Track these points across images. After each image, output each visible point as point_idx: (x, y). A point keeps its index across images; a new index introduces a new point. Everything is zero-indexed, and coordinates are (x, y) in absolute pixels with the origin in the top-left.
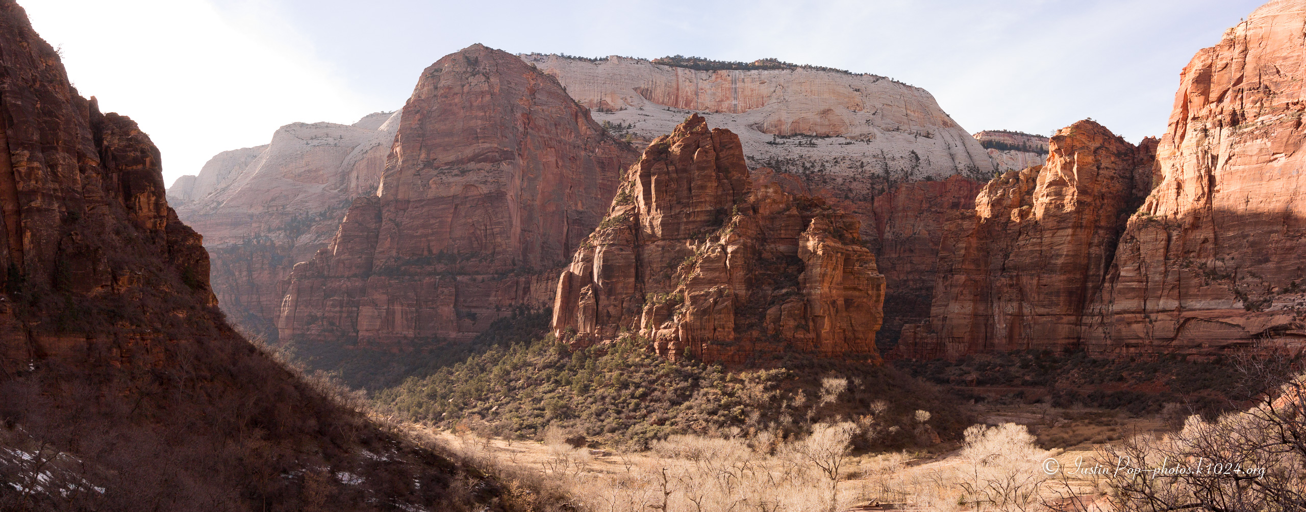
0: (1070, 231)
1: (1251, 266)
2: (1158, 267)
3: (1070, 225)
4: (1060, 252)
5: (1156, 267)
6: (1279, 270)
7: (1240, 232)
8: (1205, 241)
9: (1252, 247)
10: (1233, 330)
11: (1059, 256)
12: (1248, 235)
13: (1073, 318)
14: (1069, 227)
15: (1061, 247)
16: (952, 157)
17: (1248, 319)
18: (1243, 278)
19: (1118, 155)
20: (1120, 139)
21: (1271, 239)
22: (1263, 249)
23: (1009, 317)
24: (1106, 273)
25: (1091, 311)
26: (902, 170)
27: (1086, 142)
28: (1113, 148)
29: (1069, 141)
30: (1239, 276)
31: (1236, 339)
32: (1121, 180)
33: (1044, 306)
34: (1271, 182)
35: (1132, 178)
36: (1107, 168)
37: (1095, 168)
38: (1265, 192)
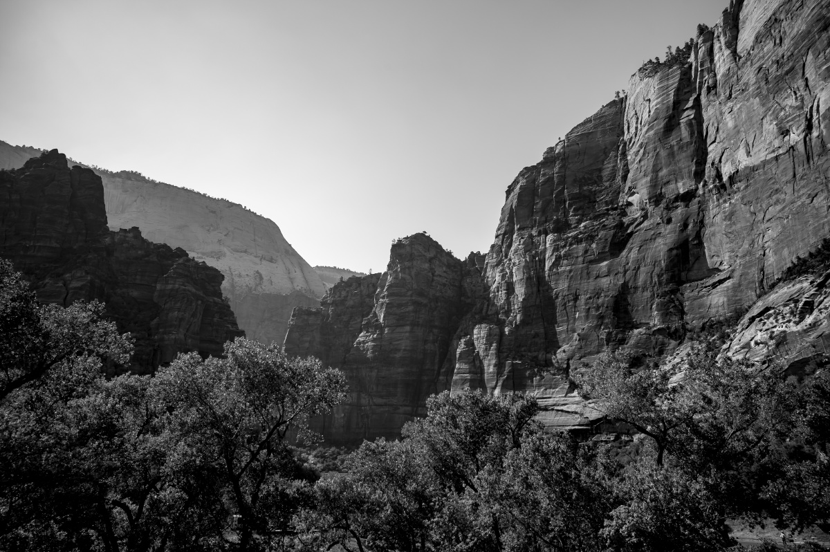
0: (408, 328)
3: (408, 323)
4: (398, 347)
8: (536, 335)
10: (569, 417)
11: (398, 350)
13: (409, 409)
14: (407, 325)
15: (399, 342)
16: (292, 280)
17: (585, 406)
18: (576, 369)
19: (449, 266)
20: (449, 254)
23: (347, 407)
24: (440, 368)
26: (247, 286)
27: (423, 252)
28: (445, 260)
29: (408, 249)
31: (574, 426)
32: (451, 287)
33: (382, 397)
34: (598, 279)
35: (461, 287)
36: (440, 276)
37: (430, 274)
38: (593, 288)
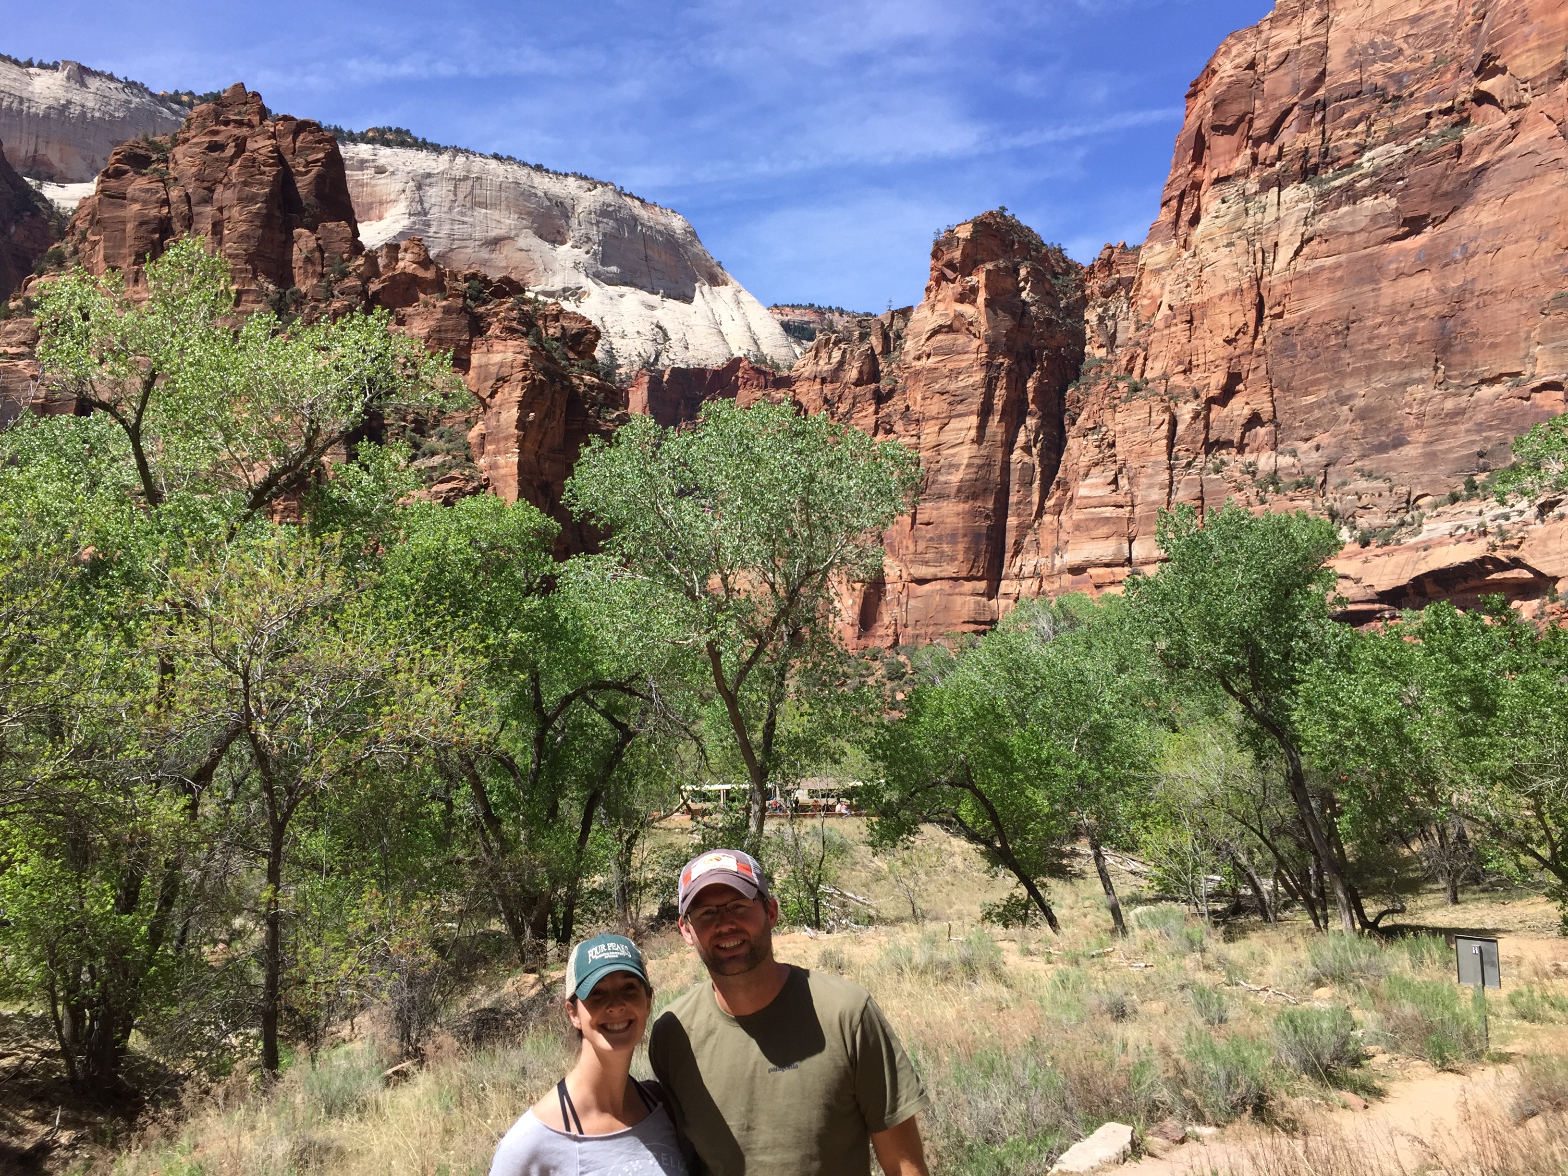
0: (972, 420)
1: (1362, 457)
2: (1157, 473)
3: (972, 408)
4: (955, 461)
5: (1151, 476)
6: (1431, 458)
7: (1332, 392)
9: (1362, 419)
11: (952, 467)
12: (1350, 397)
13: (982, 585)
15: (956, 450)
16: (726, 337)
18: (1344, 484)
21: (1408, 398)
22: (1389, 420)
24: (1044, 497)
25: (1016, 570)
26: (639, 355)
27: (999, 253)
28: (1048, 266)
29: (968, 249)
30: (1333, 480)
32: (1064, 326)
33: (926, 563)
34: (1401, 281)
36: (1040, 303)
37: (1018, 302)
38: (1388, 303)
